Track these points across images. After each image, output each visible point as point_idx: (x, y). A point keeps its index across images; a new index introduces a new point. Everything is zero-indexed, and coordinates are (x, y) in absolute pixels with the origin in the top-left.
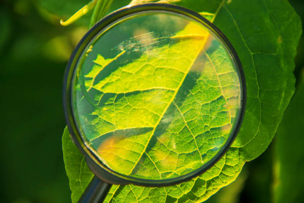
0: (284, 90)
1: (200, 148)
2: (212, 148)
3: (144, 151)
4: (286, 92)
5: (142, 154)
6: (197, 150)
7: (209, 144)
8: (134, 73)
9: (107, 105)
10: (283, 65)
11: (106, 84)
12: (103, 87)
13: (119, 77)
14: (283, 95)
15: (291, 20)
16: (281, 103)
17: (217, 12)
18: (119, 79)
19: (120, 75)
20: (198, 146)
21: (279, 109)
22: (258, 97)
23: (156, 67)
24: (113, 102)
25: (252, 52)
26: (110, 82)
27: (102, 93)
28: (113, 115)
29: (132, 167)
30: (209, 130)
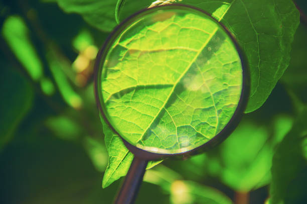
0: (280, 63)
1: (217, 104)
2: (228, 104)
3: (163, 106)
4: (282, 65)
5: (161, 109)
6: (213, 107)
7: (225, 101)
8: (159, 32)
9: (131, 60)
10: (281, 45)
11: (131, 42)
12: (128, 44)
13: (144, 35)
14: (279, 67)
15: (291, 13)
16: (276, 72)
17: (232, 3)
18: (144, 37)
19: (145, 32)
20: (215, 102)
21: (275, 77)
22: (258, 66)
23: (182, 27)
24: (137, 59)
25: (258, 33)
26: (135, 39)
27: (126, 49)
28: (135, 71)
29: (151, 122)
30: (227, 88)
